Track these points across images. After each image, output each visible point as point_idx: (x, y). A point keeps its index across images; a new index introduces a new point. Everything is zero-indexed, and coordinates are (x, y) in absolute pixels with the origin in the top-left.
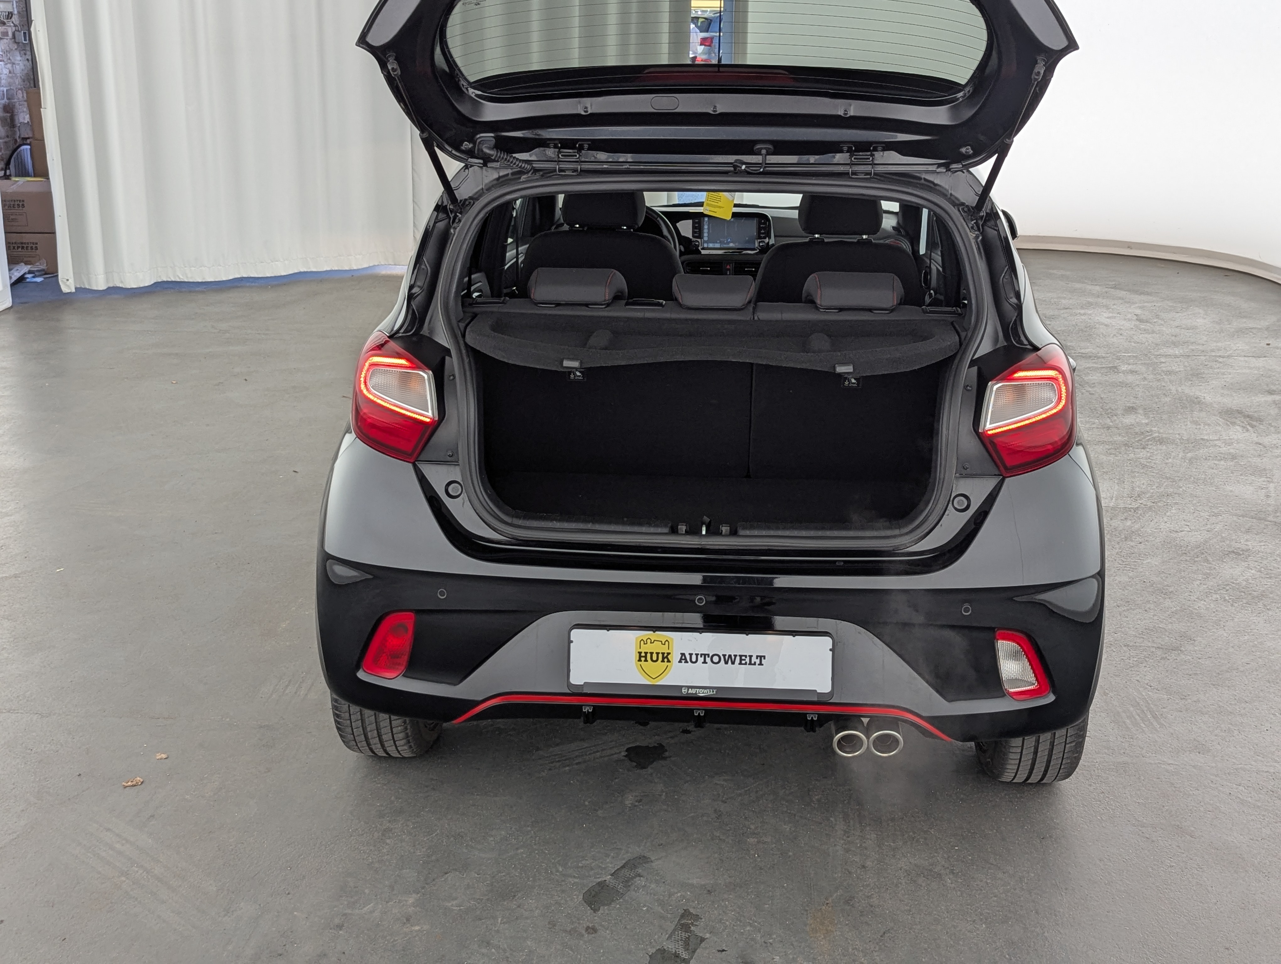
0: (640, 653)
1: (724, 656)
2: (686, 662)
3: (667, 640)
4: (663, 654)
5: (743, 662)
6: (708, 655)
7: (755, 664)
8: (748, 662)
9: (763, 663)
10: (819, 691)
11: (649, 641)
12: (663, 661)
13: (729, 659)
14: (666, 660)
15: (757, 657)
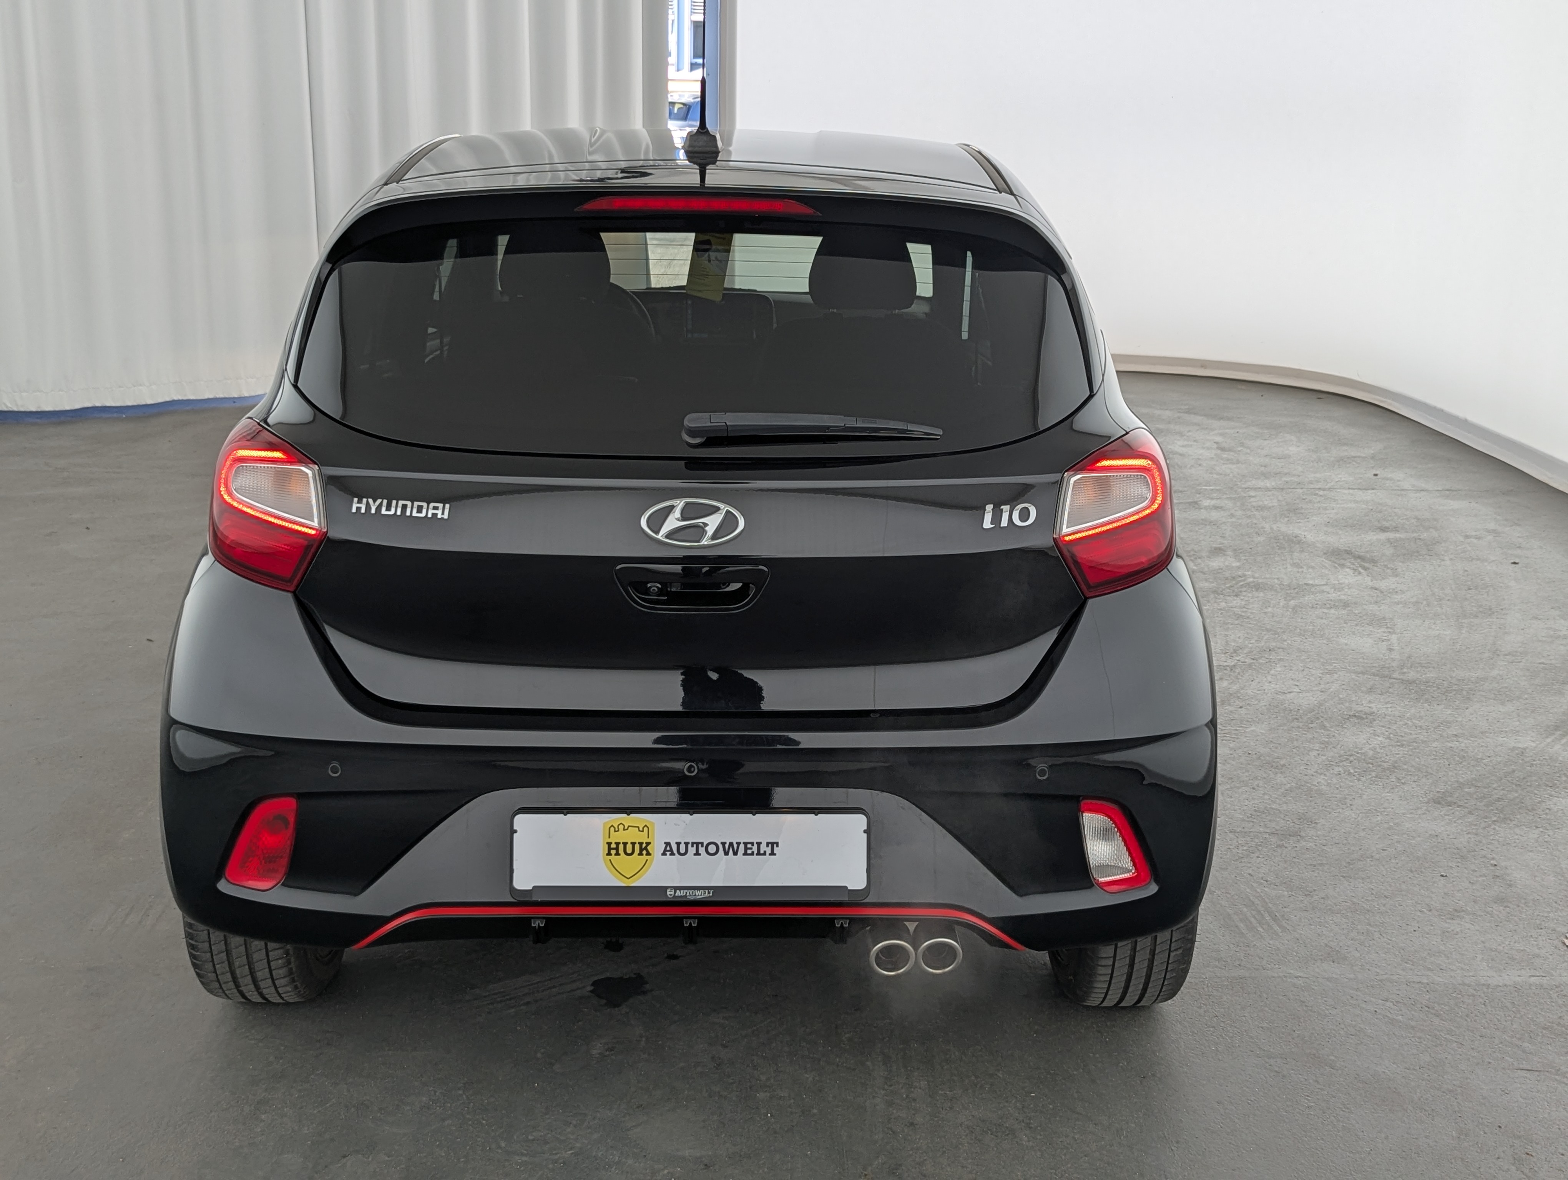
0: (609, 844)
1: (723, 844)
2: (672, 854)
3: (646, 826)
4: (641, 844)
5: (749, 852)
6: (702, 844)
7: (765, 854)
8: (756, 852)
9: (775, 852)
10: (850, 888)
11: (621, 827)
12: (641, 854)
13: (730, 849)
14: (644, 852)
15: (768, 844)
